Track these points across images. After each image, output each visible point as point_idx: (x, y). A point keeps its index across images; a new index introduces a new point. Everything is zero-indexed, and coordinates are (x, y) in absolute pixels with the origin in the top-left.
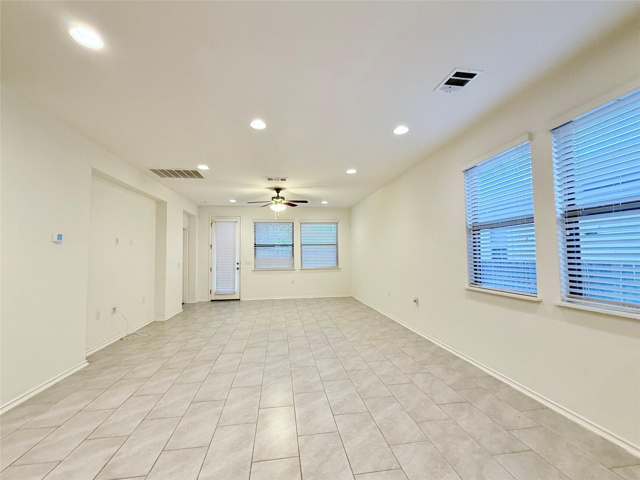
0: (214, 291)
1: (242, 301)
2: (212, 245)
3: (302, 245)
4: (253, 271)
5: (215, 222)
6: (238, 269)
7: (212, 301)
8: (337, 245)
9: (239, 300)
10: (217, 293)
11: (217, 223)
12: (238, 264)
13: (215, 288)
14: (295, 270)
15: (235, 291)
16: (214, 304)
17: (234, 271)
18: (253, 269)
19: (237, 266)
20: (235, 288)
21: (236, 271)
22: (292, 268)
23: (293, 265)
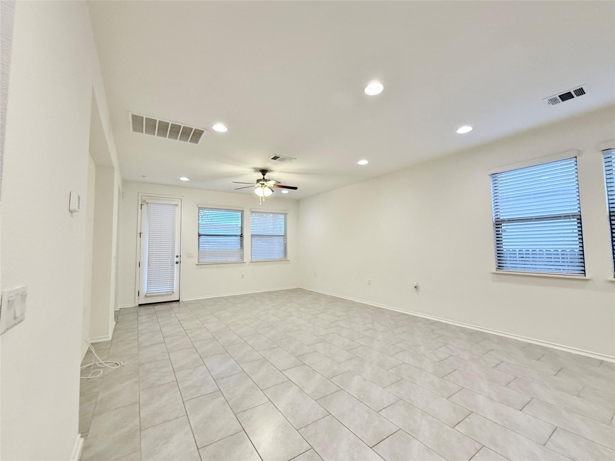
0: (144, 290)
1: (183, 302)
2: (142, 232)
3: (251, 235)
4: (197, 265)
5: (147, 203)
6: (177, 263)
7: (140, 305)
8: (284, 237)
9: (178, 301)
10: (148, 296)
11: (149, 205)
12: (177, 257)
13: (146, 288)
14: (244, 263)
15: (174, 291)
16: (143, 308)
17: (172, 266)
18: (197, 263)
19: (176, 260)
20: (173, 287)
21: (175, 265)
22: (241, 261)
23: (242, 257)
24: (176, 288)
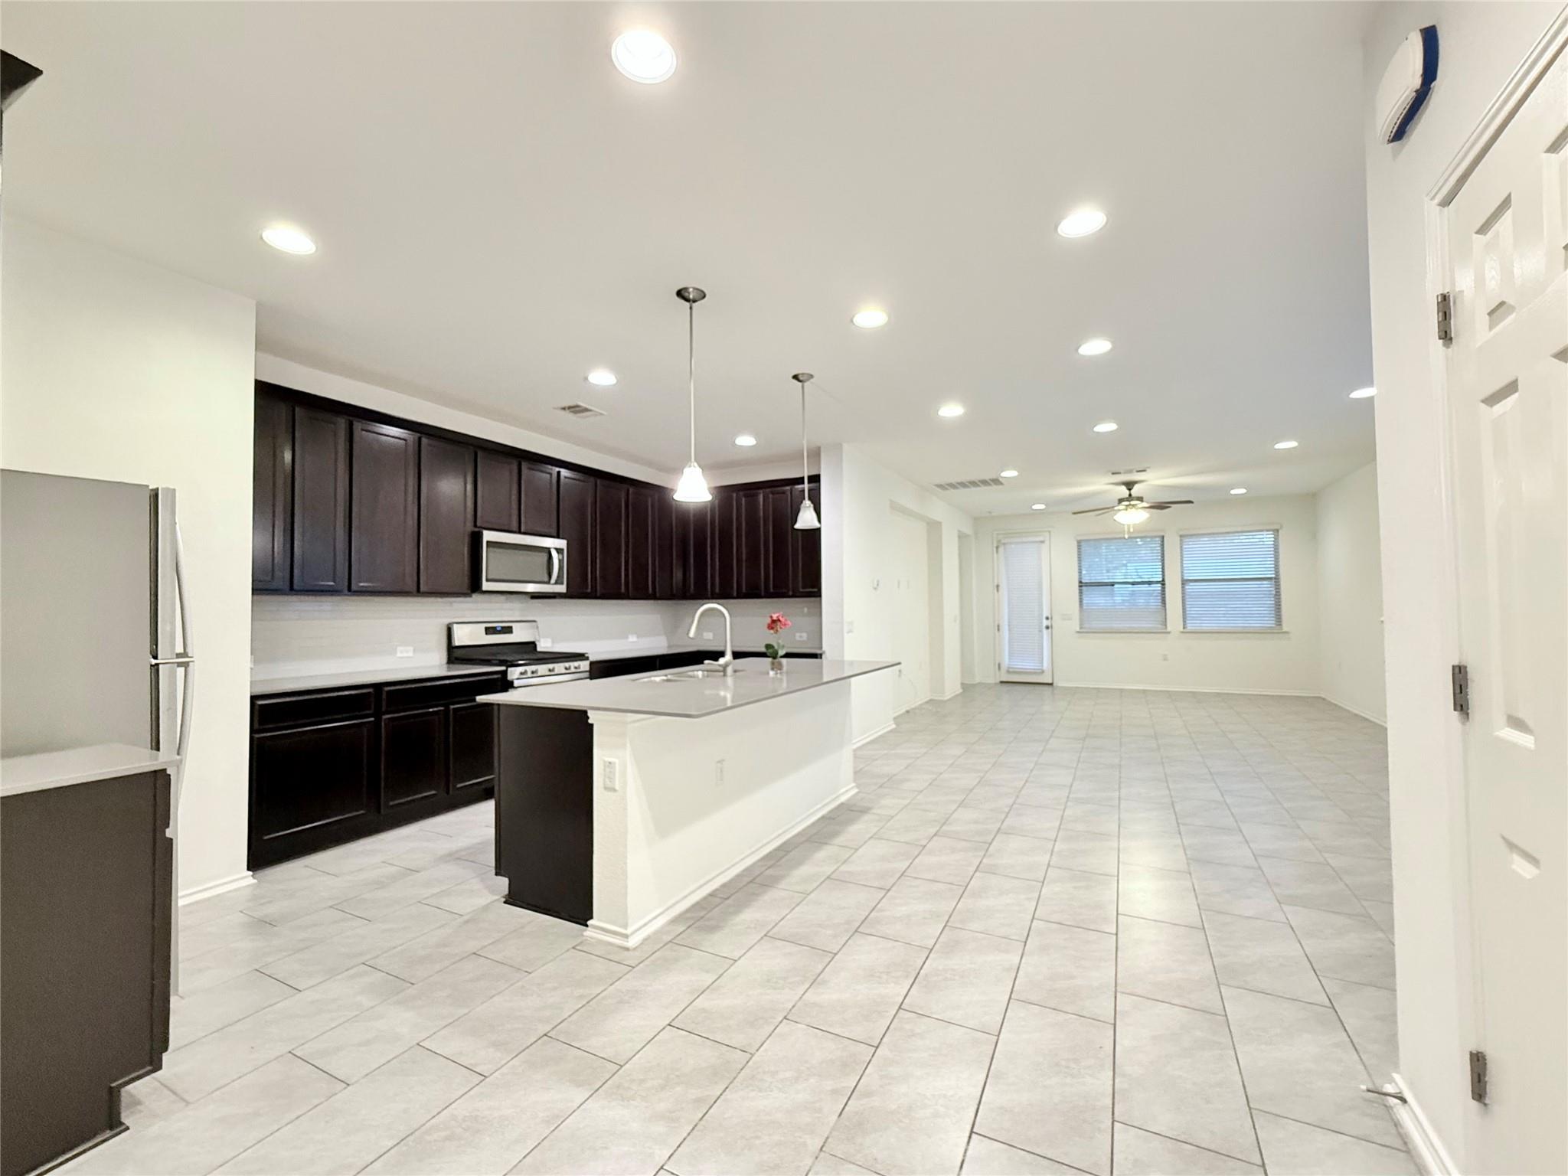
0: (1006, 662)
1: (1057, 686)
2: (999, 584)
3: (1184, 582)
4: (1078, 632)
5: (1004, 544)
6: (1047, 628)
7: (1002, 682)
8: (1276, 580)
9: (1051, 684)
10: (1011, 670)
11: (1006, 546)
12: (1047, 618)
13: (1008, 659)
14: (1169, 633)
15: (1045, 668)
16: (1005, 688)
17: (1040, 631)
18: (1078, 629)
19: (1045, 623)
20: (1043, 663)
21: (1045, 631)
22: (1163, 629)
23: (1165, 623)
24: (1046, 665)
